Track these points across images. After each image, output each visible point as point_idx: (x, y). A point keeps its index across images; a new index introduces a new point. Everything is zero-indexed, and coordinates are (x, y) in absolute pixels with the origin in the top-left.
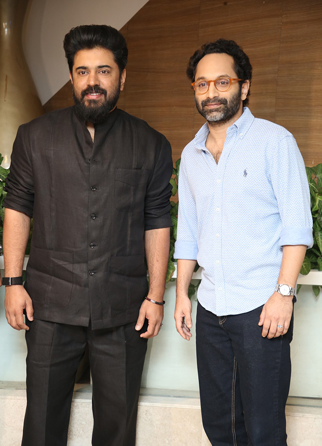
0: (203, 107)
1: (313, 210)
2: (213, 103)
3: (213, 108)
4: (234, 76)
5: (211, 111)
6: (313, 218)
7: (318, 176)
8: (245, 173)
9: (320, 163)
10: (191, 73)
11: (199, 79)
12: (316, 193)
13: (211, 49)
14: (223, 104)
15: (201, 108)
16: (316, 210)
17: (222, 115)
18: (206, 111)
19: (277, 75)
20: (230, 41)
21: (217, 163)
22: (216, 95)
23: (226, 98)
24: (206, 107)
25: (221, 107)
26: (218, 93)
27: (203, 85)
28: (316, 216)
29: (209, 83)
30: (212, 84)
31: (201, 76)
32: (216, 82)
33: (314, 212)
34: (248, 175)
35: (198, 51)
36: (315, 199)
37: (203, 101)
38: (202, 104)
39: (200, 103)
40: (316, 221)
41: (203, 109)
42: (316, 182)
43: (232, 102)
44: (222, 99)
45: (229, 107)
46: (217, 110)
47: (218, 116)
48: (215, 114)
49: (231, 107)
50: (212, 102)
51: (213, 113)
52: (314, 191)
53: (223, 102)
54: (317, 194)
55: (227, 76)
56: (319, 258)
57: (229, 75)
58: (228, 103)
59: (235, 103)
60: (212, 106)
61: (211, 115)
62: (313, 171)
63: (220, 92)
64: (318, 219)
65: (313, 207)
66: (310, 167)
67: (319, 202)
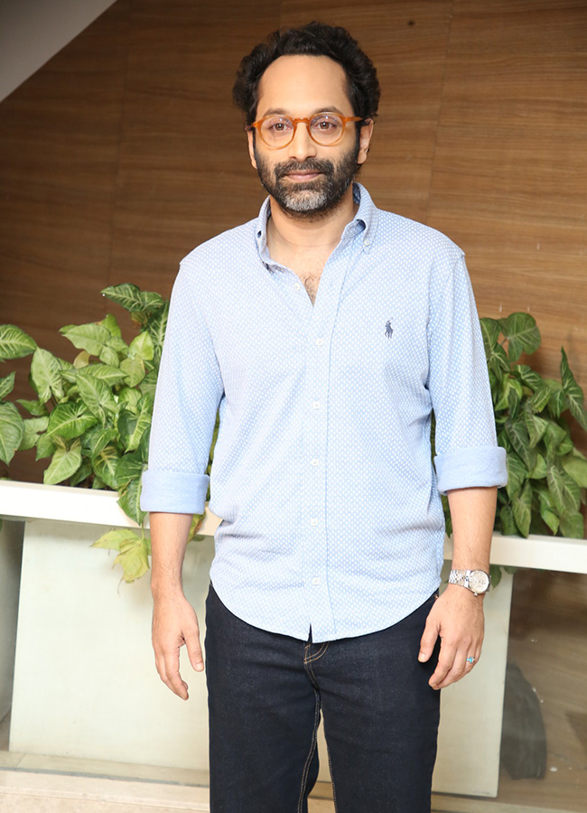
0: (278, 178)
1: (498, 408)
2: (304, 171)
3: (303, 181)
4: (347, 110)
5: (298, 188)
6: (496, 423)
7: (510, 338)
8: (389, 330)
9: (514, 310)
10: (247, 97)
11: (271, 112)
12: (504, 372)
13: (296, 44)
14: (325, 173)
15: (274, 181)
16: (504, 408)
17: (323, 198)
18: (285, 189)
19: (436, 123)
20: (337, 28)
21: (313, 303)
22: (312, 153)
23: (331, 160)
24: (286, 178)
25: (319, 181)
26: (314, 147)
27: (279, 127)
28: (503, 420)
29: (294, 124)
30: (302, 127)
31: (276, 106)
32: (310, 123)
33: (498, 412)
34: (394, 332)
35: (261, 45)
36: (502, 385)
37: (279, 165)
38: (277, 171)
39: (271, 168)
40: (503, 433)
41: (277, 183)
42: (506, 350)
43: (342, 169)
44: (322, 162)
45: (336, 179)
46: (311, 187)
47: (313, 199)
48: (307, 196)
49: (340, 181)
50: (301, 168)
51: (303, 192)
52: (501, 368)
53: (324, 168)
54: (506, 376)
55: (334, 110)
56: (503, 509)
57: (338, 107)
58: (335, 170)
59: (348, 171)
60: (300, 177)
61: (298, 196)
62: (502, 328)
63: (319, 147)
64: (507, 427)
65: (497, 401)
66: (496, 317)
67: (510, 392)
